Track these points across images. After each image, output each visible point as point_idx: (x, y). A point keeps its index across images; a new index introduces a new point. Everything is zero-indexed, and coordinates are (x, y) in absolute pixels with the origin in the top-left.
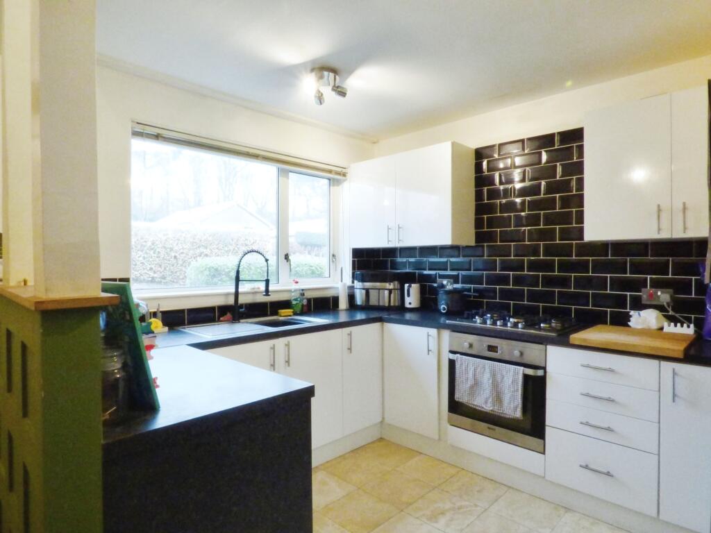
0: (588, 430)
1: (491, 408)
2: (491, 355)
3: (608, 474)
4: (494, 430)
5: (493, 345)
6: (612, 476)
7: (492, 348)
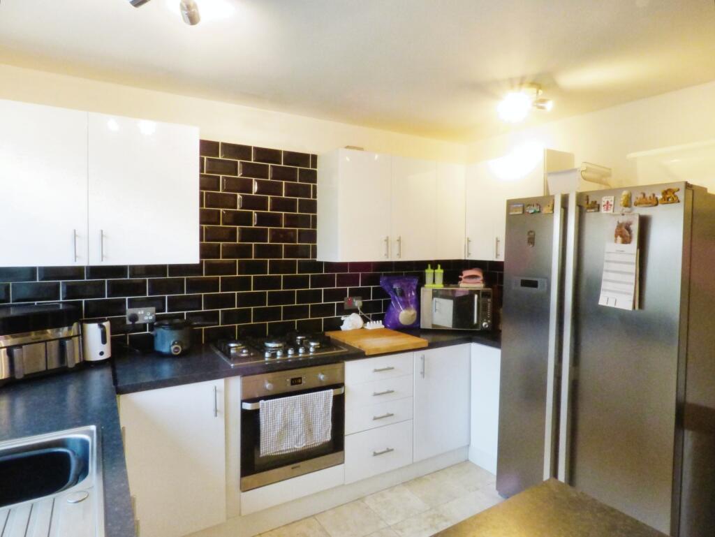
0: (378, 423)
1: (304, 445)
2: (297, 388)
3: (388, 451)
4: (299, 467)
5: (296, 377)
6: (392, 450)
7: (295, 381)
